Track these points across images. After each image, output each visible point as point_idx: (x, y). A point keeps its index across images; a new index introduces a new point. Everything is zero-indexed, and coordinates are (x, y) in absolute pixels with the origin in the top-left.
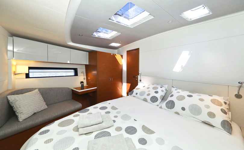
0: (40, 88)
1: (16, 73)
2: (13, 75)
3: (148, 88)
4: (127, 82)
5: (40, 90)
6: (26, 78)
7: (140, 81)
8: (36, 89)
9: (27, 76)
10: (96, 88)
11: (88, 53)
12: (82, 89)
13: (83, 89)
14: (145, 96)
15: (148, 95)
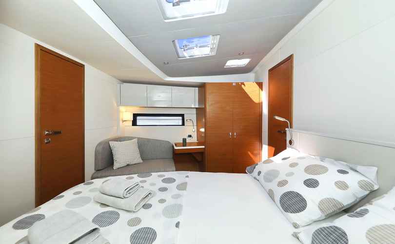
0: (139, 138)
1: (124, 120)
2: (121, 122)
3: (293, 165)
4: (269, 145)
5: (139, 139)
6: (133, 125)
7: (291, 142)
8: (135, 138)
9: (134, 123)
10: (204, 147)
11: (197, 88)
12: (183, 146)
13: (185, 146)
14: (273, 186)
15: (282, 183)
